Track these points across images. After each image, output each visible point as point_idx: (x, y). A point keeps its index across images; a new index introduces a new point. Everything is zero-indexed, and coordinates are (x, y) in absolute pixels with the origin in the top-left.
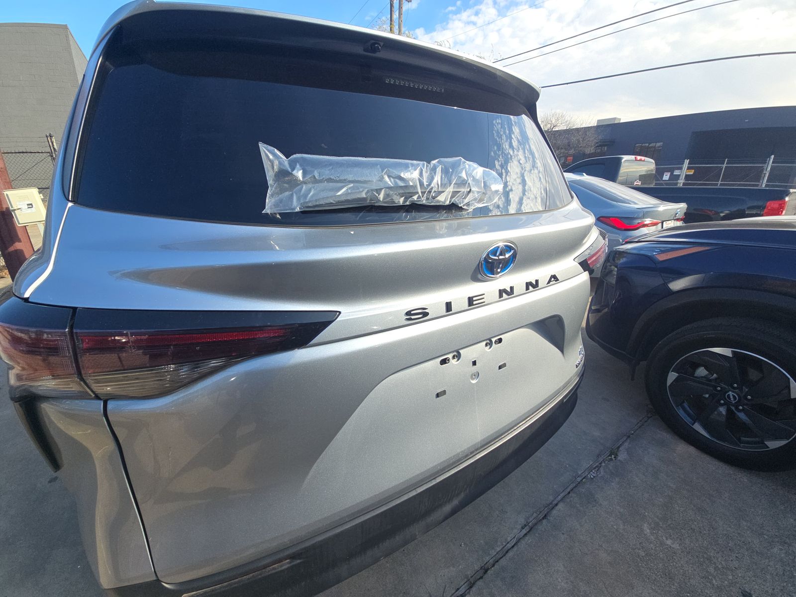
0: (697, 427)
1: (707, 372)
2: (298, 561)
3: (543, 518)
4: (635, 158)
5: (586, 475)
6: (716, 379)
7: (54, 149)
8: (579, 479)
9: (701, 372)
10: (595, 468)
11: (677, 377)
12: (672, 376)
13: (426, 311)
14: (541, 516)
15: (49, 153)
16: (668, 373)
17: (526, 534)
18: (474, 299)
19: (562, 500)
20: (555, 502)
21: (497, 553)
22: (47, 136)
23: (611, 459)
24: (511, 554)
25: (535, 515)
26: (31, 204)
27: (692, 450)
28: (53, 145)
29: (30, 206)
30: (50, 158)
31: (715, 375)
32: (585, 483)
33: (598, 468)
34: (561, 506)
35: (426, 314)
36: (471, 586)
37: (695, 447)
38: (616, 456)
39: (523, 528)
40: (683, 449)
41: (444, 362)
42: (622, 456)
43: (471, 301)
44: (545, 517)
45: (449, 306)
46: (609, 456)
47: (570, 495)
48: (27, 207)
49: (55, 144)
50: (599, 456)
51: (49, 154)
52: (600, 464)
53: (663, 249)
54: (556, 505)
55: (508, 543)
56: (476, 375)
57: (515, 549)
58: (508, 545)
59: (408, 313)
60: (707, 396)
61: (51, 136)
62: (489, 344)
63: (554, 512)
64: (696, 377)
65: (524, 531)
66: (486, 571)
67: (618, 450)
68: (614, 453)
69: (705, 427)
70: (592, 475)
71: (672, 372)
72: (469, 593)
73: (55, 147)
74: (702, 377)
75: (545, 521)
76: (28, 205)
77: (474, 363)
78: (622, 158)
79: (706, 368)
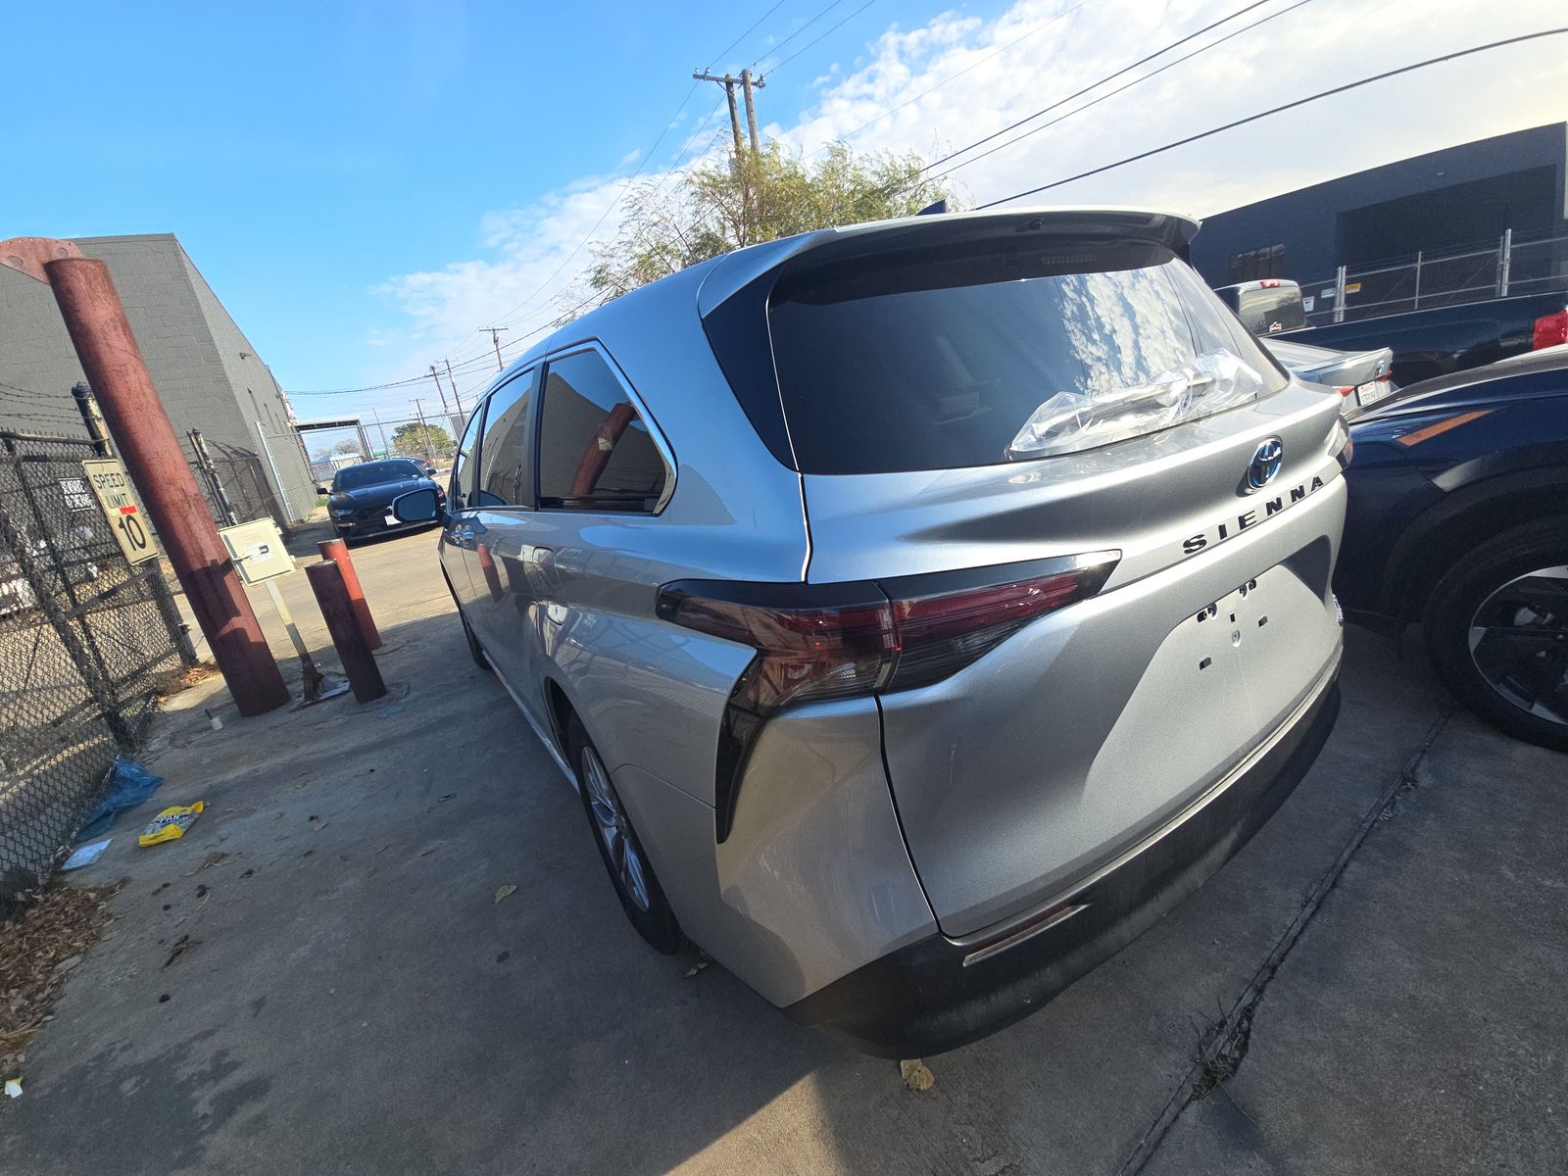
0: (1539, 710)
1: (1535, 615)
2: (1083, 907)
3: (1331, 887)
4: (1262, 283)
5: (1375, 817)
6: (1553, 622)
7: (203, 453)
8: (1366, 826)
9: (1525, 616)
10: (1385, 806)
11: (1485, 635)
12: (1476, 635)
13: (1203, 538)
14: (1327, 885)
15: (196, 463)
16: (1469, 628)
17: (1313, 914)
18: (1246, 518)
19: (1352, 856)
20: (1341, 863)
21: (1279, 944)
22: (189, 435)
23: (1408, 789)
24: (1302, 941)
25: (1315, 886)
26: (266, 547)
27: (1538, 752)
28: (201, 448)
29: (265, 549)
30: (199, 471)
31: (1549, 616)
32: (1379, 829)
33: (1392, 804)
34: (1353, 866)
35: (1203, 543)
36: (1260, 991)
37: (1541, 746)
38: (1415, 783)
39: (1304, 907)
40: (1523, 754)
41: (1201, 617)
42: (1425, 780)
43: (1242, 522)
44: (1334, 885)
45: (1222, 530)
46: (1402, 785)
47: (1362, 848)
48: (259, 552)
49: (204, 446)
50: (1384, 788)
51: (196, 466)
52: (1392, 798)
53: (1407, 427)
54: (1345, 866)
55: (1290, 929)
56: (1237, 635)
57: (1307, 933)
58: (1291, 931)
59: (1187, 544)
60: (1543, 654)
61: (196, 434)
62: (1243, 590)
63: (1346, 876)
64: (1517, 627)
65: (1309, 910)
66: (1274, 969)
67: (1413, 773)
68: (1408, 779)
69: (1552, 708)
70: (1386, 815)
71: (1474, 626)
72: (1261, 999)
73: (206, 450)
74: (1529, 624)
75: (1337, 891)
76: (261, 548)
77: (1233, 618)
78: (1237, 289)
79: (1532, 609)
